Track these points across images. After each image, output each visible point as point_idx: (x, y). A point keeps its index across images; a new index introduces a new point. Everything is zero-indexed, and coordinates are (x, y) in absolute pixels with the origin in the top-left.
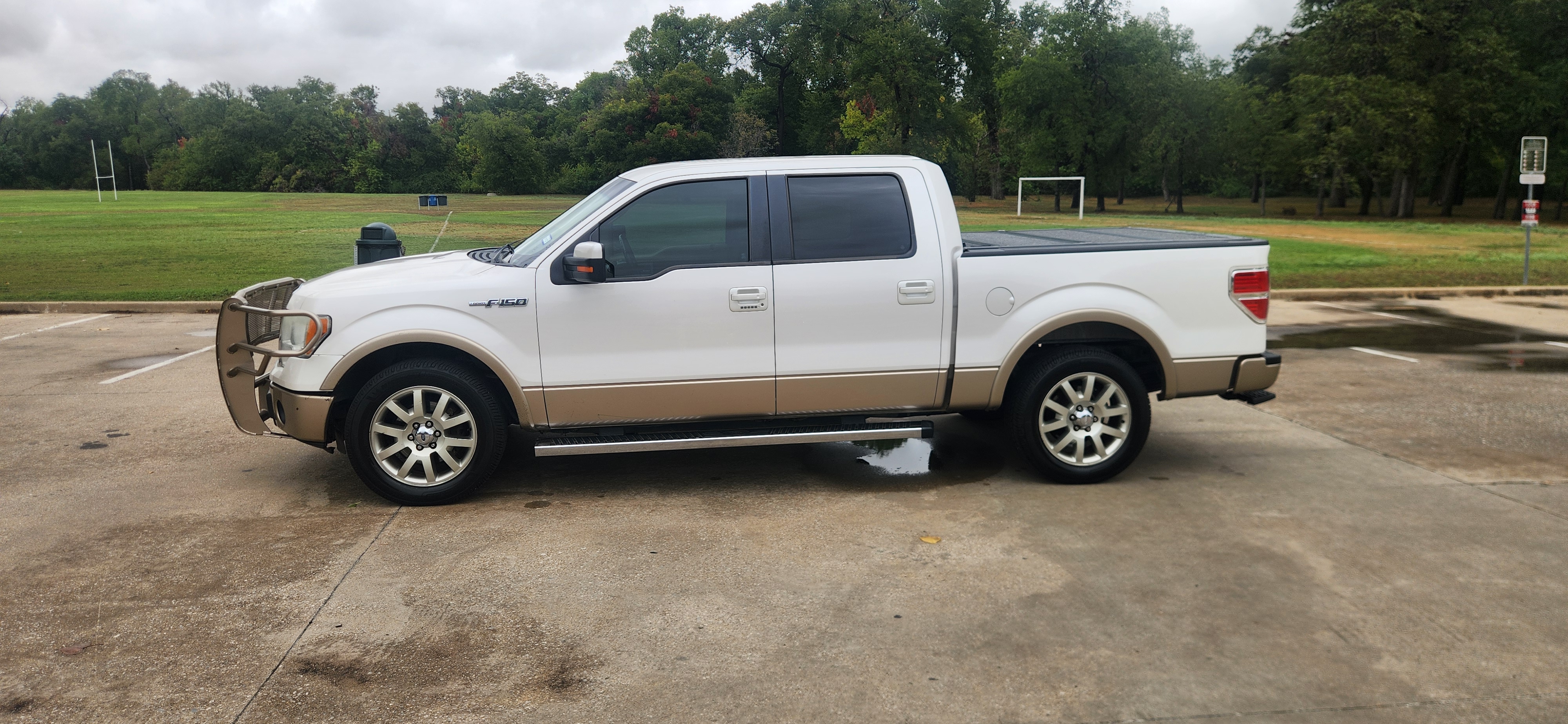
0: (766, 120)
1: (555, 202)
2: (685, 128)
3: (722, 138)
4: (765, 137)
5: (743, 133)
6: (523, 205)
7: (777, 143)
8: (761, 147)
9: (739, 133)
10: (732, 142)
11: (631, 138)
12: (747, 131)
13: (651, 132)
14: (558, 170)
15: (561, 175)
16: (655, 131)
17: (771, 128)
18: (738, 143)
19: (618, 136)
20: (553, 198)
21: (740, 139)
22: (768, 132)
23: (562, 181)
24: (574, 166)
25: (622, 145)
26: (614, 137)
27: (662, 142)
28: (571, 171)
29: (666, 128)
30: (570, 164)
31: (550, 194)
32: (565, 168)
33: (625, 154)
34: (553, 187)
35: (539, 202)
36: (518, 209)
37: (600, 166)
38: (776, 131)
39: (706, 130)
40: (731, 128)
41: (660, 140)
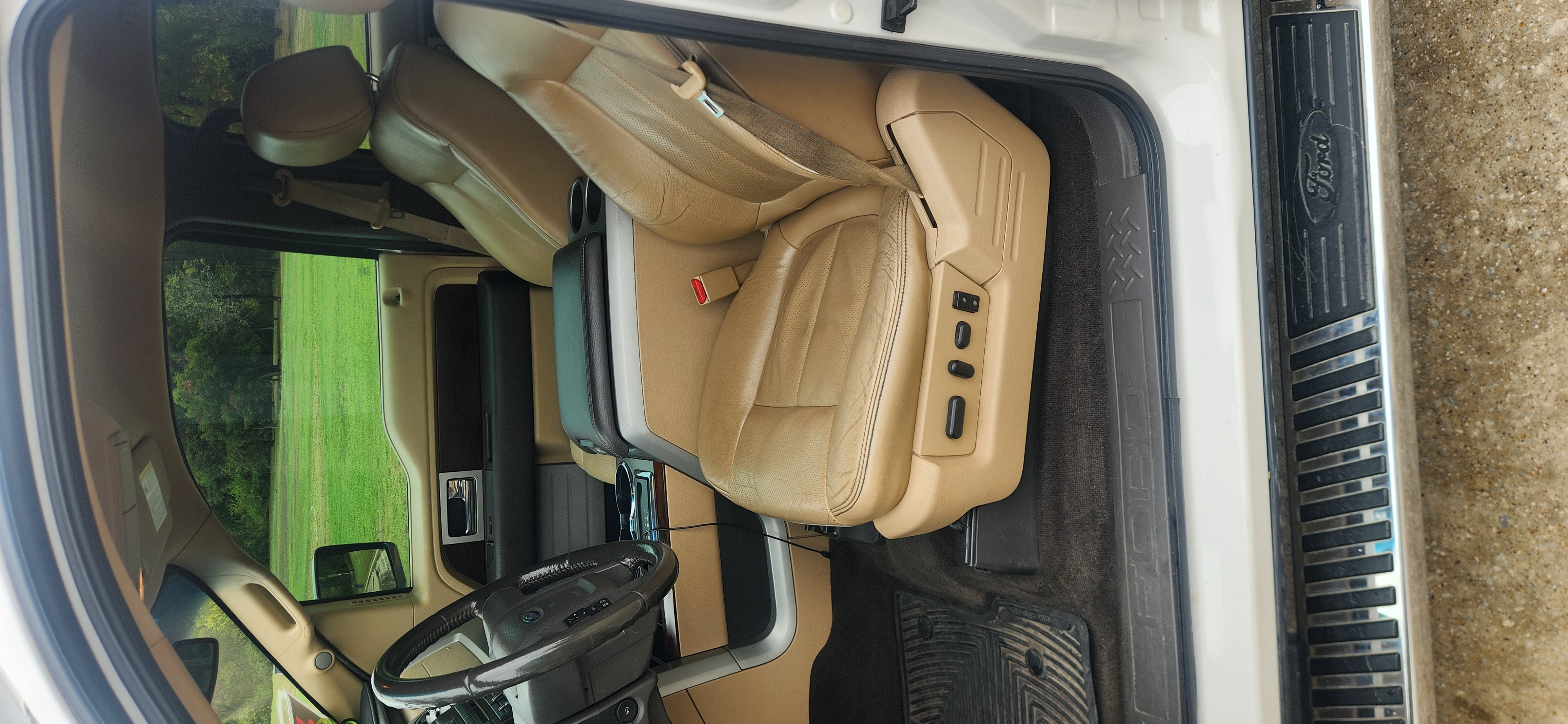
0: (170, 273)
1: (278, 522)
2: (181, 371)
3: (195, 327)
4: (193, 275)
5: (187, 301)
6: (281, 558)
7: (202, 260)
8: (207, 280)
9: (188, 307)
10: (201, 315)
11: (195, 434)
12: (186, 297)
13: (186, 410)
14: (238, 517)
15: (245, 513)
16: (185, 406)
17: (181, 268)
18: (201, 308)
19: (192, 450)
20: (273, 522)
21: (196, 304)
22: (187, 271)
23: (252, 511)
24: (233, 498)
25: (204, 445)
26: (194, 455)
27: (199, 398)
28: (240, 502)
29: (180, 393)
30: (231, 502)
31: (268, 525)
32: (235, 509)
33: (216, 441)
34: (260, 521)
35: (279, 539)
36: (287, 566)
37: (233, 469)
38: (185, 262)
39: (184, 345)
40: (181, 315)
41: (197, 402)
